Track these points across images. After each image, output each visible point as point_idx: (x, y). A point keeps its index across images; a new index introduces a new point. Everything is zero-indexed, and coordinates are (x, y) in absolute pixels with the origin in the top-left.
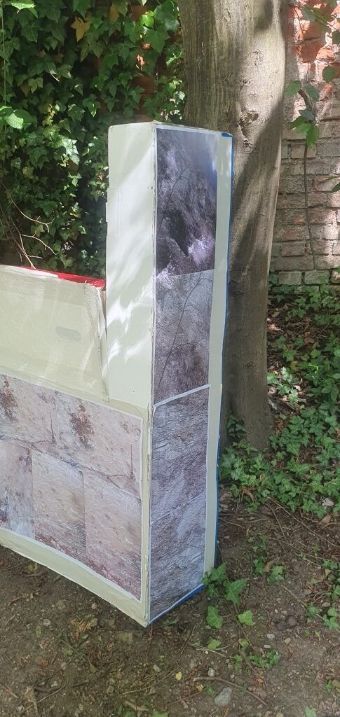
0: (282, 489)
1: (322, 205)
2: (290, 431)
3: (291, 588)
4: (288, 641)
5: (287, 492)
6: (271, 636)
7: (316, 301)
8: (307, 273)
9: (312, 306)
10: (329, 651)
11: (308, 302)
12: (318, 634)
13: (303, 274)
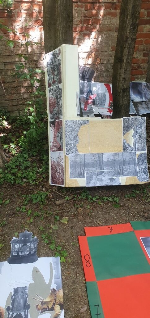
0: (8, 178)
1: (21, 86)
2: (12, 161)
3: (12, 205)
4: (10, 219)
5: (10, 179)
6: (5, 219)
7: (24, 121)
8: (20, 112)
9: (23, 123)
10: (23, 218)
11: (21, 122)
12: (20, 215)
13: (19, 112)
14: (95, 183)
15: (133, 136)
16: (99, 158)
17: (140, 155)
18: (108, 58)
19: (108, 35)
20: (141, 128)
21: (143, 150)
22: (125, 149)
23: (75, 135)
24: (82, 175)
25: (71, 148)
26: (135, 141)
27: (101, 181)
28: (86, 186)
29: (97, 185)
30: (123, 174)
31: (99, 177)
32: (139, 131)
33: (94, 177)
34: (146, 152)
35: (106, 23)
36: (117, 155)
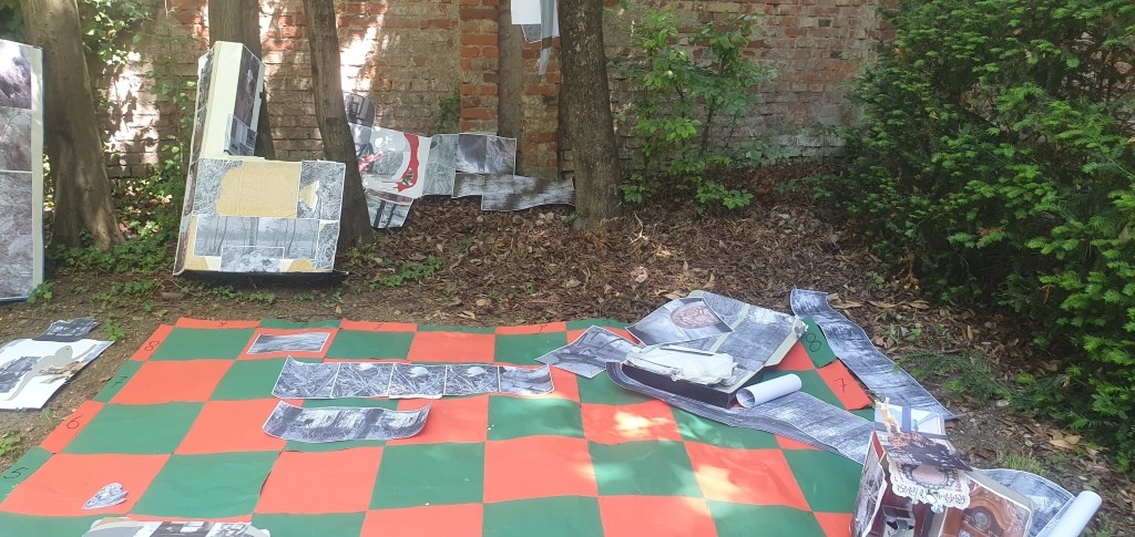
14: (238, 267)
15: (317, 193)
16: (252, 225)
17: (327, 226)
18: (409, 81)
19: (403, 35)
20: (333, 180)
21: (333, 218)
22: (300, 213)
23: (215, 183)
24: (215, 251)
25: (205, 205)
26: (319, 201)
27: (247, 263)
28: (219, 269)
29: (239, 270)
30: (288, 255)
31: (245, 257)
32: (330, 185)
33: (237, 256)
34: (339, 221)
35: (397, 12)
36: (285, 222)
